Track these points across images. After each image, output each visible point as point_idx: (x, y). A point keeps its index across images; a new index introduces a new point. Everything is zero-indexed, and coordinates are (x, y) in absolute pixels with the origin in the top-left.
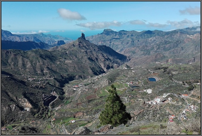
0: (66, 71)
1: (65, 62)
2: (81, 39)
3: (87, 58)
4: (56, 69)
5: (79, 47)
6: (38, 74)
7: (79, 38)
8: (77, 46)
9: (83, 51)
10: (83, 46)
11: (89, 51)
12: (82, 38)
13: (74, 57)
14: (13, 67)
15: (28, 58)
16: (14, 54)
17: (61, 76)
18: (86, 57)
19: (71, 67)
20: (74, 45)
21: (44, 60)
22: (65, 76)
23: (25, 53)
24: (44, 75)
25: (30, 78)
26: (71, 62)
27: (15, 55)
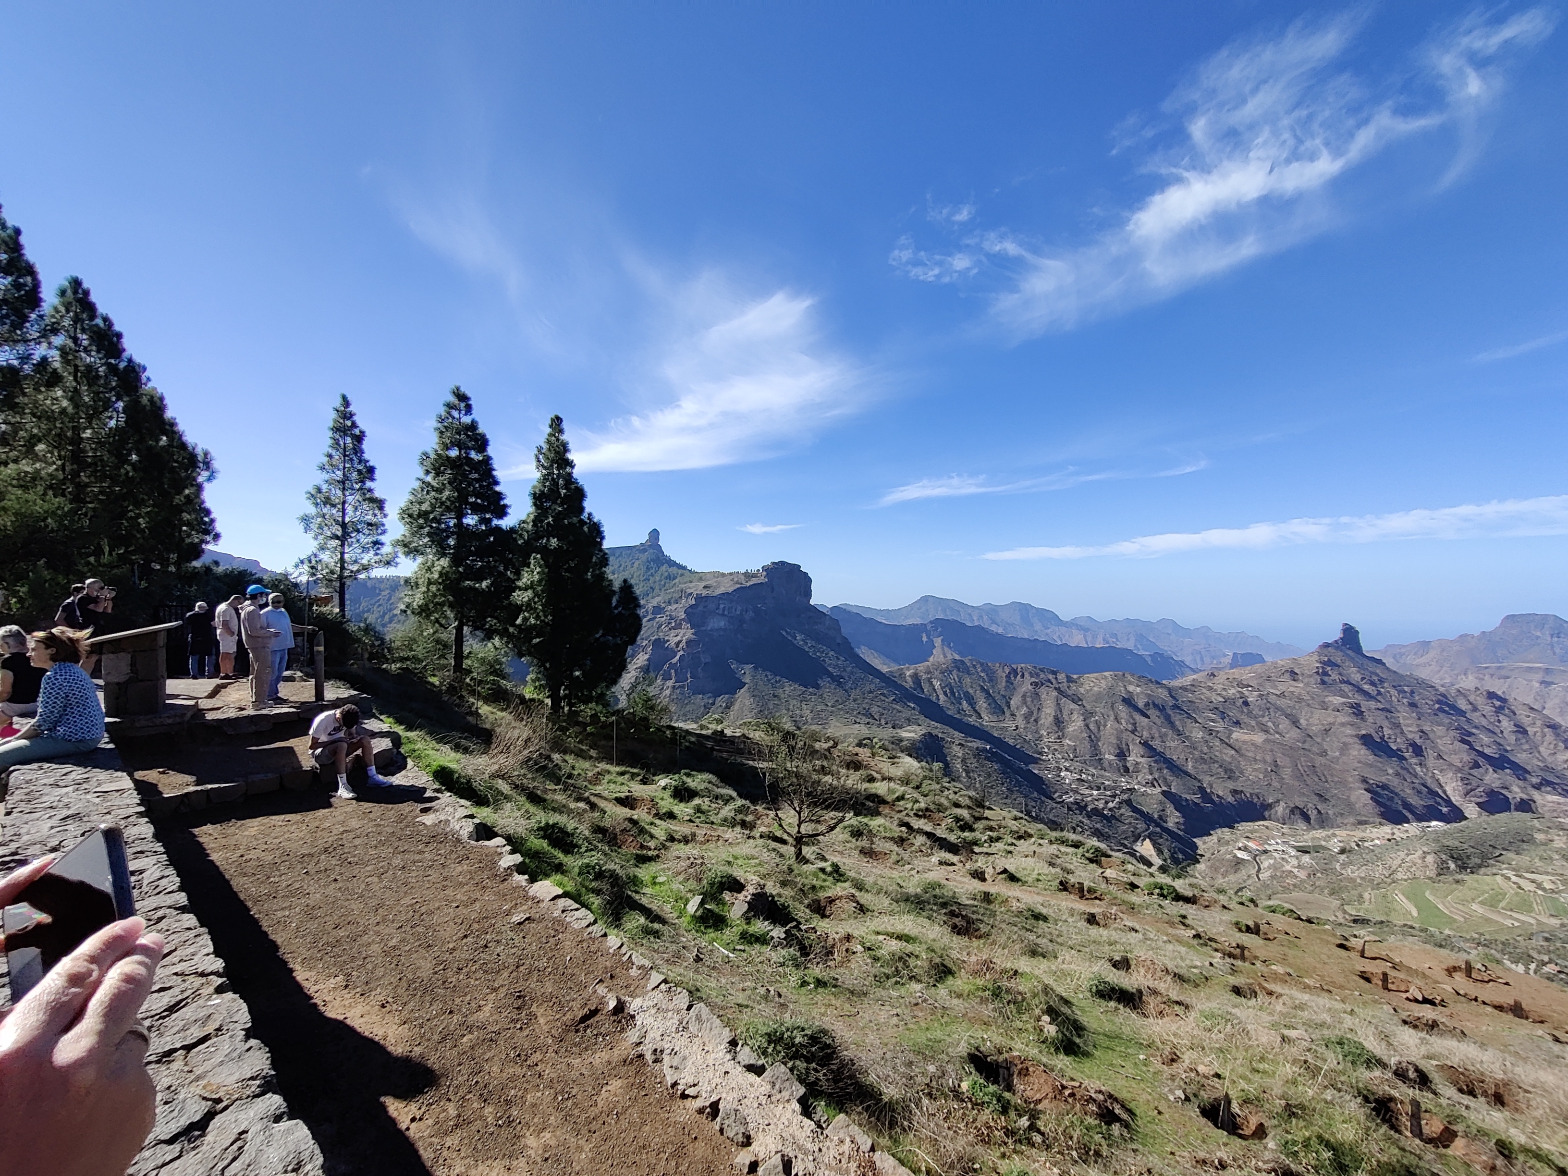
0: (1230, 774)
1: (1229, 737)
2: (1337, 648)
3: (1357, 736)
4: (1182, 756)
5: (1323, 682)
6: (1106, 764)
7: (1327, 645)
8: (1310, 676)
9: (1338, 700)
10: (1343, 682)
11: (1372, 704)
12: (1344, 644)
13: (1285, 724)
14: (1021, 722)
15: (1076, 699)
16: (1033, 680)
17: (1202, 789)
18: (1349, 731)
19: (1255, 760)
20: (1293, 674)
21: (1138, 717)
22: (1221, 793)
23: (1070, 680)
24: (1127, 770)
25: (1067, 769)
26: (1259, 738)
27: (1036, 684)
